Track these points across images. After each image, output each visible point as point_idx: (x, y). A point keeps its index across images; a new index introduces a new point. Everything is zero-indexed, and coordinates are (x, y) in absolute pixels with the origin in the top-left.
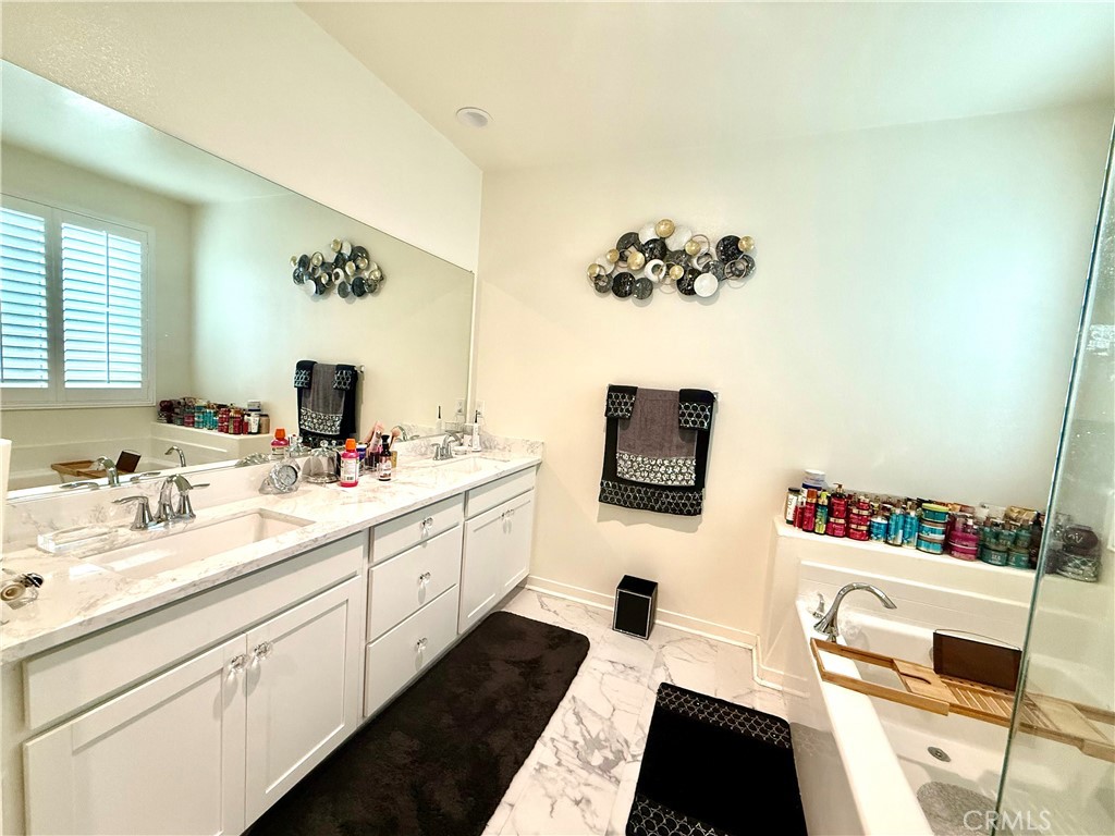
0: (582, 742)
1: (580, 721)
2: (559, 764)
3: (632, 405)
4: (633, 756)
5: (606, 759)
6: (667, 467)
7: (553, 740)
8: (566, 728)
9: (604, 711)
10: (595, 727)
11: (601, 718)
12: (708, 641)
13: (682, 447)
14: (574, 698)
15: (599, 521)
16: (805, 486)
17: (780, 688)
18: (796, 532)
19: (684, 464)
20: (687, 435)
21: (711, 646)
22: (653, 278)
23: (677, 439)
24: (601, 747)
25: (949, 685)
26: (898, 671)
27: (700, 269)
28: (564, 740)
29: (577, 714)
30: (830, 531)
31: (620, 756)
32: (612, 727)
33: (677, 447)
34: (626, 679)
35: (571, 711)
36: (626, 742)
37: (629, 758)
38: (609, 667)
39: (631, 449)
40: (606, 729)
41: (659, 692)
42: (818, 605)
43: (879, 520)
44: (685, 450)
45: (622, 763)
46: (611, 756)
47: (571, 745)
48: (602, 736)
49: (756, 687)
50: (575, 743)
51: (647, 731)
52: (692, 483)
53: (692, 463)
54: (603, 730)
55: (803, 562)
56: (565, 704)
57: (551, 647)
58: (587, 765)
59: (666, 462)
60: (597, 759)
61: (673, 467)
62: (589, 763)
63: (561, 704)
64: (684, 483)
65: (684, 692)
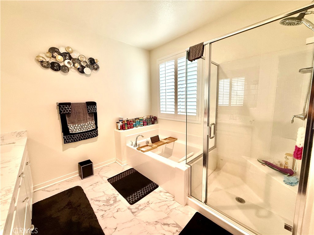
0: (105, 203)
1: (99, 201)
2: (105, 211)
3: (70, 108)
4: (117, 195)
5: (113, 200)
6: (87, 125)
7: (98, 210)
8: (98, 205)
9: (102, 194)
10: (104, 198)
11: (103, 196)
12: (106, 166)
13: (90, 119)
14: (91, 199)
15: (63, 151)
16: (120, 121)
17: (127, 164)
18: (122, 131)
19: (92, 123)
20: (91, 115)
21: (108, 166)
22: (68, 66)
23: (88, 117)
24: (110, 200)
25: (155, 144)
26: (149, 146)
27: (85, 66)
28: (100, 207)
29: (97, 201)
30: (128, 129)
31: (115, 197)
32: (107, 195)
33: (89, 119)
34: (99, 185)
35: (94, 201)
36: (113, 194)
37: (117, 196)
38: (92, 187)
39: (73, 123)
40: (107, 196)
41: (109, 181)
42: (131, 143)
43: (134, 123)
44: (91, 119)
45: (117, 198)
46: (114, 199)
47: (104, 206)
48: (107, 198)
49: (123, 167)
50: (104, 205)
51: (115, 189)
52: (95, 128)
53: (94, 122)
54: (106, 197)
55: (126, 136)
56: (91, 202)
57: (69, 196)
58: (111, 205)
59: (86, 124)
60: (112, 202)
61: (89, 125)
62: (111, 204)
63: (90, 203)
64: (93, 128)
65: (113, 177)
